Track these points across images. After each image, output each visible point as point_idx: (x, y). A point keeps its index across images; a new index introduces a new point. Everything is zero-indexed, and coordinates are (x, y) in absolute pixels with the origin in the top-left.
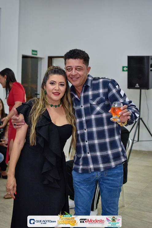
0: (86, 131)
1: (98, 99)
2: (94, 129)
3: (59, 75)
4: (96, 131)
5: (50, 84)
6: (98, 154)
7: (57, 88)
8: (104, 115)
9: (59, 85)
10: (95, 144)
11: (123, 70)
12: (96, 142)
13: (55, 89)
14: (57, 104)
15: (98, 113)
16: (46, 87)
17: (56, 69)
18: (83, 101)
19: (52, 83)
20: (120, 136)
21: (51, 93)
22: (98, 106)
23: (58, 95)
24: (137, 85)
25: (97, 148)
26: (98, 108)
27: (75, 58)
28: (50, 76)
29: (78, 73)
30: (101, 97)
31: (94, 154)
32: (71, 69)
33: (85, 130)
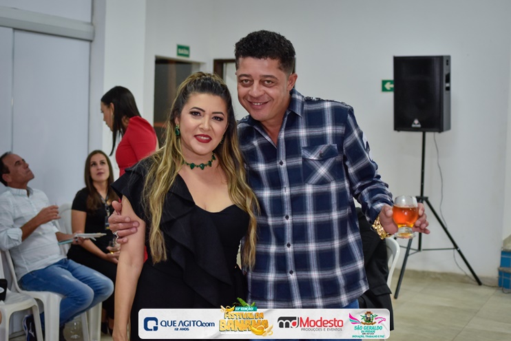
0: (288, 222)
1: (322, 149)
2: (310, 218)
3: (212, 96)
4: (315, 222)
5: (190, 115)
6: (315, 275)
7: (206, 126)
8: (333, 187)
9: (210, 119)
10: (308, 251)
11: (384, 89)
12: (312, 247)
13: (201, 126)
14: (205, 162)
15: (323, 182)
16: (179, 121)
17: (208, 81)
18: (284, 150)
19: (196, 113)
20: (358, 235)
21: (190, 136)
22: (322, 164)
23: (208, 141)
24: (416, 122)
25: (313, 261)
26: (322, 171)
27: (260, 57)
28: (191, 95)
29: (266, 93)
30: (328, 144)
31: (304, 275)
32: (250, 81)
33: (287, 217)
